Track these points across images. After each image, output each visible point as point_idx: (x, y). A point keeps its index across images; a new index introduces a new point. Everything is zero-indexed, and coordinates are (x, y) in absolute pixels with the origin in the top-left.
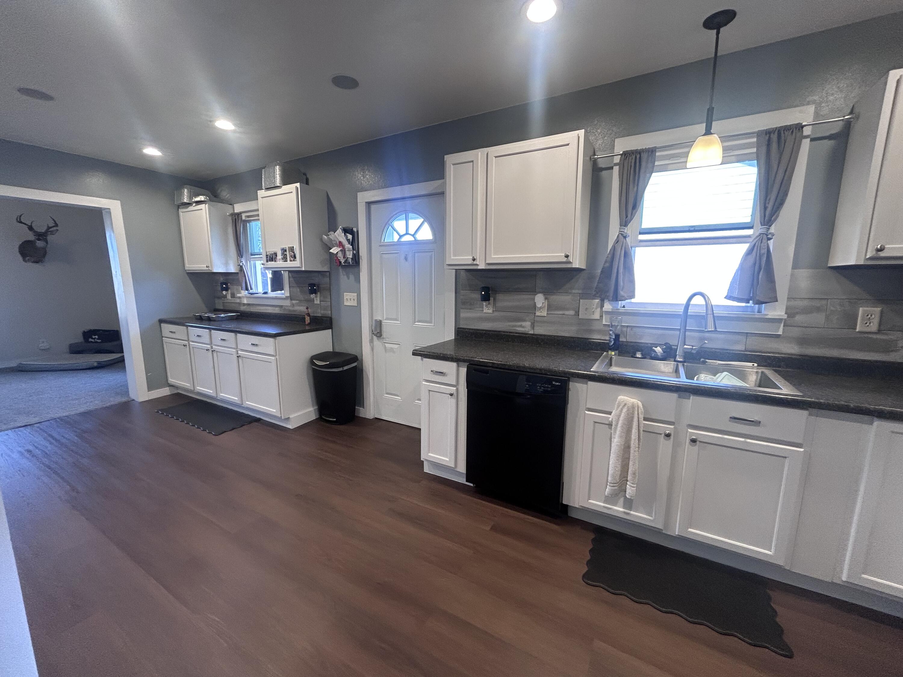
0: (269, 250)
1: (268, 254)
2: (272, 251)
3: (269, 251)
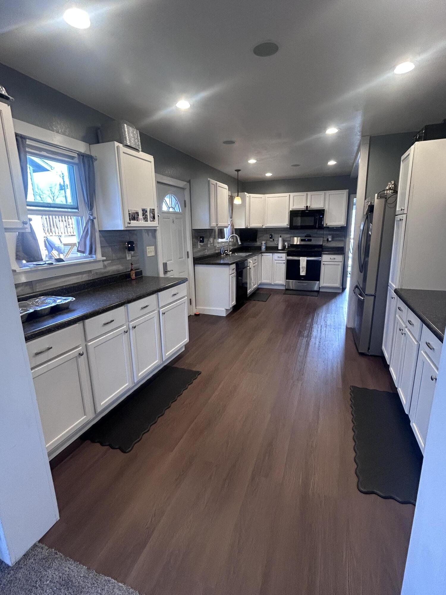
0: (131, 209)
1: (130, 213)
2: (134, 210)
3: (131, 210)
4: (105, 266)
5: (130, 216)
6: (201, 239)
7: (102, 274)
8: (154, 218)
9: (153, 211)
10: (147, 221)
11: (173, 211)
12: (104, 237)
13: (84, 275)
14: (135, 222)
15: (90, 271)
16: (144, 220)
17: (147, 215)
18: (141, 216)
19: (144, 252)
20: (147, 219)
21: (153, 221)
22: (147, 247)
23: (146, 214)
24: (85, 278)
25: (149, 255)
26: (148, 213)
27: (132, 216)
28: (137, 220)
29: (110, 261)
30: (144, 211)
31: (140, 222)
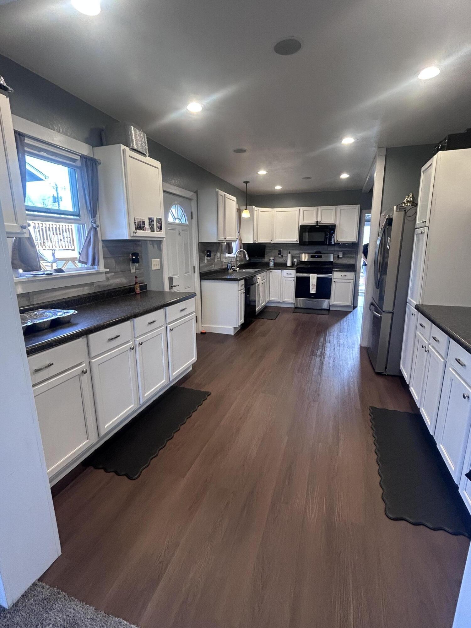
0: (137, 217)
1: (136, 221)
2: (141, 219)
3: (137, 219)
4: (108, 279)
5: (135, 225)
6: (208, 253)
7: (105, 286)
8: (161, 228)
9: (159, 220)
10: (154, 231)
11: (179, 222)
12: (107, 247)
13: (86, 288)
14: (141, 231)
15: (92, 284)
16: (151, 230)
17: (153, 225)
18: (147, 226)
19: (148, 265)
20: (154, 229)
21: (160, 231)
22: (152, 260)
23: (153, 223)
24: (86, 291)
25: (154, 268)
26: (155, 223)
27: (138, 225)
28: (144, 230)
29: (113, 274)
30: (151, 220)
31: (147, 231)
